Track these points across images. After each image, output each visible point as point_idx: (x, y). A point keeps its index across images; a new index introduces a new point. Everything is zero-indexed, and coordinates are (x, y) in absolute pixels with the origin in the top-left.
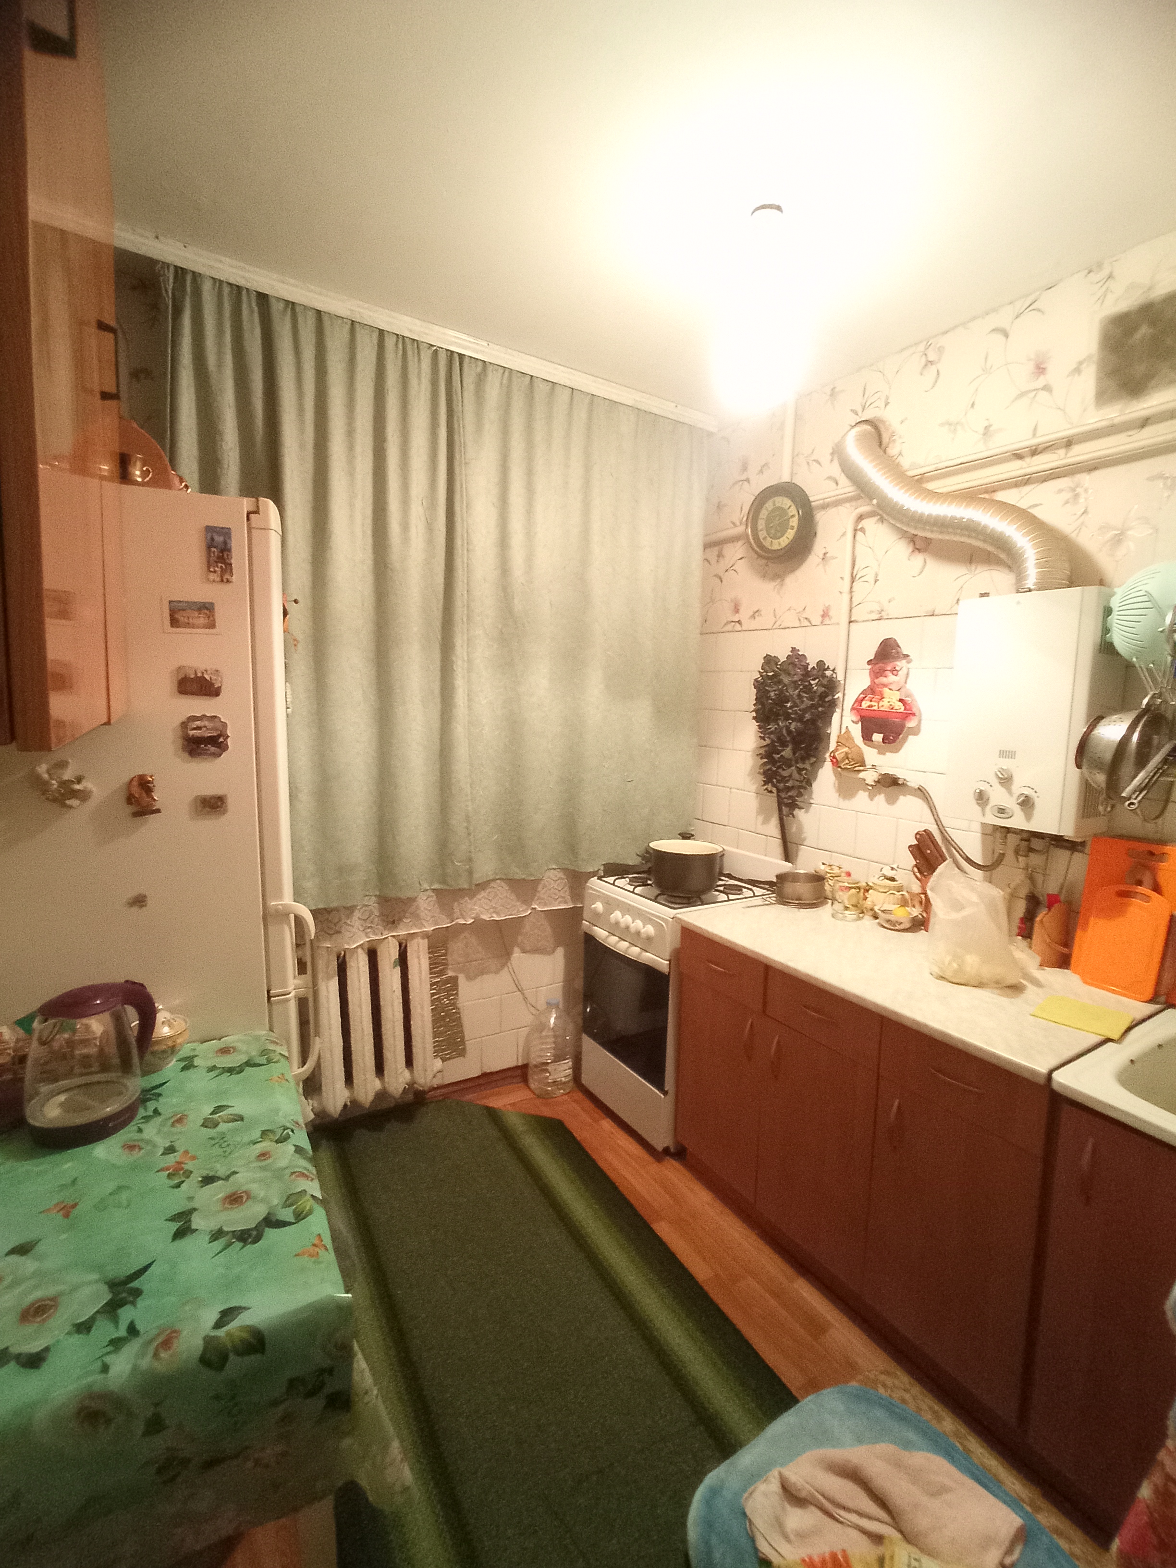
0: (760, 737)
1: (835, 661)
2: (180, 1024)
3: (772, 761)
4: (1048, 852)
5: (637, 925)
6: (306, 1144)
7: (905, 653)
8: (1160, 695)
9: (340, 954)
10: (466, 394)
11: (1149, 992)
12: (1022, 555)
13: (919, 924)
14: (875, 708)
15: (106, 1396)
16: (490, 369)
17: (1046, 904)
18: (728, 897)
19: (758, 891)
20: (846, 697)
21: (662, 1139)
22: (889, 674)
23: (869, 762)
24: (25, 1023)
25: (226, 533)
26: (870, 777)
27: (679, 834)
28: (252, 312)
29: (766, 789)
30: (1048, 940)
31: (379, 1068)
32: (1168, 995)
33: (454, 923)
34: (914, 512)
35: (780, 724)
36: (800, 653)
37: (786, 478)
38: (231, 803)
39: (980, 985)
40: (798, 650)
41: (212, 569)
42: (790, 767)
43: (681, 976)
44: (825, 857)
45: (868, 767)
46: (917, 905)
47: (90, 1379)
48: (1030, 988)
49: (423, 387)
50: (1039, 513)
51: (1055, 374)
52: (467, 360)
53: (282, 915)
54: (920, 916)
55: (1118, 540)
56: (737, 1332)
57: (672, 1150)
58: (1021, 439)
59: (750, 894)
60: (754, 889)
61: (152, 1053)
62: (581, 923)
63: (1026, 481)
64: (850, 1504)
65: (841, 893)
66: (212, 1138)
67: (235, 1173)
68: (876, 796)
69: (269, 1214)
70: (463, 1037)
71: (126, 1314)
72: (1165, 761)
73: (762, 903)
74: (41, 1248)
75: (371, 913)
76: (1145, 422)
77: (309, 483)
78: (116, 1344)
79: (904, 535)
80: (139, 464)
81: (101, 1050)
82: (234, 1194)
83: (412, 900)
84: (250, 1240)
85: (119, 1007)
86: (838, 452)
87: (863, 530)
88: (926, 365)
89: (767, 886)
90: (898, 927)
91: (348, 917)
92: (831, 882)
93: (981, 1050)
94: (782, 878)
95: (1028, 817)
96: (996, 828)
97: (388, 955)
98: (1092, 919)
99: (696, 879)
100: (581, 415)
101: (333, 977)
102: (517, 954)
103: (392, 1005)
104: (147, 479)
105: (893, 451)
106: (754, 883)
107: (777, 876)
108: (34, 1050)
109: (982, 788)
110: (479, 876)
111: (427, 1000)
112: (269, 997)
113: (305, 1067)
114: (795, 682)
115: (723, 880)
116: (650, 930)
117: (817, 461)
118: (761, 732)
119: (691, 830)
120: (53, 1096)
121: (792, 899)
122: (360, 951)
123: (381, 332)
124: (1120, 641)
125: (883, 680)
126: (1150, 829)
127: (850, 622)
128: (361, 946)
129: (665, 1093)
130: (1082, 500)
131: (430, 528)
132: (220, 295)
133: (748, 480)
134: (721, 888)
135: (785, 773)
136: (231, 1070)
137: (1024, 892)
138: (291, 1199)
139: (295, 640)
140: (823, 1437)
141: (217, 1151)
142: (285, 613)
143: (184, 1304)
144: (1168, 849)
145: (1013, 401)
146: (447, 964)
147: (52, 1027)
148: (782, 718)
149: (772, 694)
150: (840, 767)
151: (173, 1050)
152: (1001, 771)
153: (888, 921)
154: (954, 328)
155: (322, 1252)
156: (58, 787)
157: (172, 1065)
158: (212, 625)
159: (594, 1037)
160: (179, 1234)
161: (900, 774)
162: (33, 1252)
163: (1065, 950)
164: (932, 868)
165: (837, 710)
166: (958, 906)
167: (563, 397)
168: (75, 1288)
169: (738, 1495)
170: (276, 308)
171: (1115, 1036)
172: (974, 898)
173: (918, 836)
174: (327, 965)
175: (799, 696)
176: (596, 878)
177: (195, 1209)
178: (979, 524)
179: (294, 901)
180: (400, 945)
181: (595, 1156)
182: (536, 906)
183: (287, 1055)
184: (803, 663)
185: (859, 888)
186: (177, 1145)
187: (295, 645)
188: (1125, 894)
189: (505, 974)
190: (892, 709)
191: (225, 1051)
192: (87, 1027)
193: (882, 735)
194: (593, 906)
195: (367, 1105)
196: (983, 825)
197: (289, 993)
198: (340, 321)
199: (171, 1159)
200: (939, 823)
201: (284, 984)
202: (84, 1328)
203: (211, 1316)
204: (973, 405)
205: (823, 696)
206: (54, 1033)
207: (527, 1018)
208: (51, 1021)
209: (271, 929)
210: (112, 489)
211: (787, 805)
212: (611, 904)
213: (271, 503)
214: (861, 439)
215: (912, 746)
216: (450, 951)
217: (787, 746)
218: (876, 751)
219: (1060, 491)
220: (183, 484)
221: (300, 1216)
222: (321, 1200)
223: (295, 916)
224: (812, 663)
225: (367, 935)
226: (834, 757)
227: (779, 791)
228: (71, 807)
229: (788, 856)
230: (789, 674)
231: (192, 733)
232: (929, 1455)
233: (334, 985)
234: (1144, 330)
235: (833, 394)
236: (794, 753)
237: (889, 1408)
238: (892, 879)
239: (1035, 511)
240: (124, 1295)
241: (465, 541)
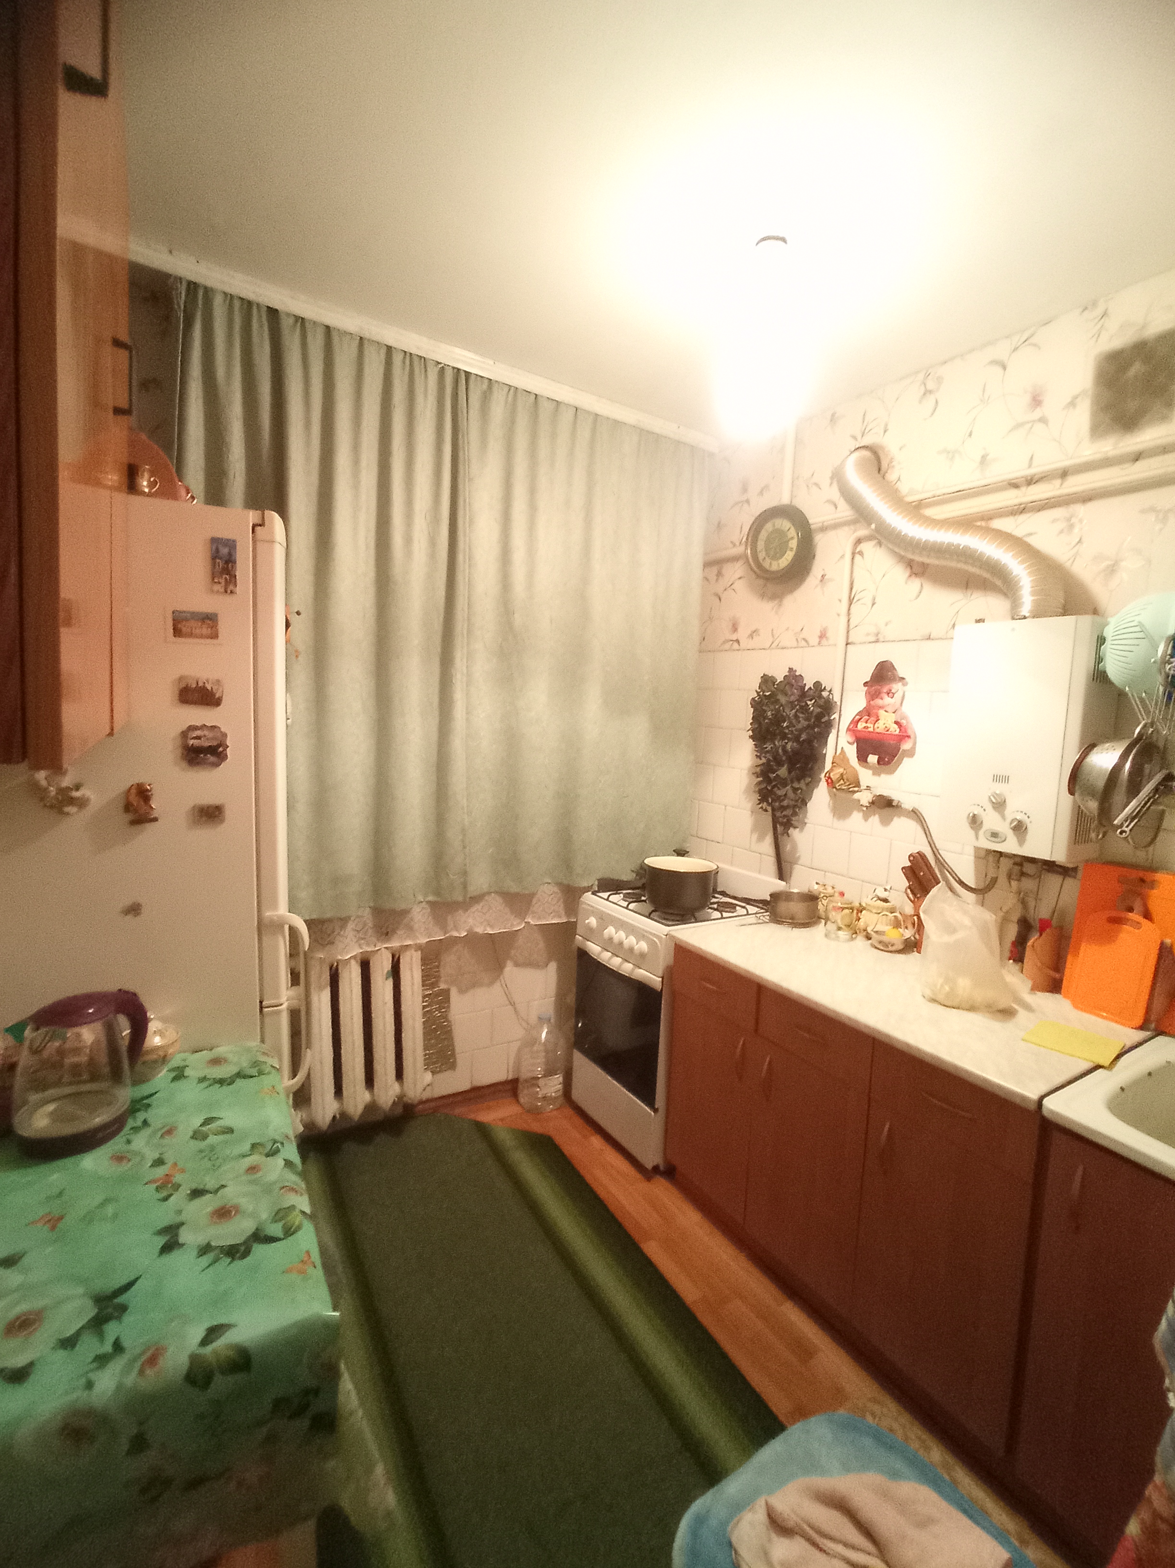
0: (756, 755)
1: (831, 683)
2: (172, 1034)
3: (768, 780)
4: (1040, 877)
5: (630, 941)
6: (296, 1158)
7: (901, 676)
8: (1152, 724)
9: (332, 966)
10: (471, 412)
11: (1139, 1021)
12: (1018, 582)
13: (912, 946)
14: (871, 729)
15: (90, 1412)
16: (495, 387)
17: (1038, 929)
18: (722, 915)
19: (752, 909)
20: (842, 719)
21: (651, 1157)
22: (885, 696)
23: (863, 784)
24: (16, 1030)
25: (231, 545)
26: (865, 798)
27: (674, 851)
28: (261, 326)
29: (762, 808)
30: (1039, 964)
31: (369, 1080)
32: (1158, 1021)
33: (448, 935)
34: (911, 538)
35: (776, 743)
36: (797, 674)
37: (785, 500)
38: (229, 813)
39: (972, 1008)
40: (796, 671)
41: (216, 581)
42: (786, 786)
43: (674, 994)
44: (818, 876)
45: (862, 788)
46: (910, 926)
47: (74, 1396)
48: (1022, 1014)
49: (429, 406)
50: (1032, 541)
51: (1052, 406)
52: (473, 378)
53: (277, 926)
54: (913, 938)
55: (1112, 570)
56: (724, 1356)
57: (662, 1168)
58: (1018, 469)
59: (744, 912)
60: (748, 907)
61: (144, 1063)
62: (575, 938)
63: (1021, 510)
64: (834, 1532)
65: (834, 913)
66: (201, 1151)
67: (223, 1186)
68: (871, 816)
69: (257, 1229)
70: (453, 1050)
71: (112, 1330)
72: (1156, 790)
73: (755, 922)
74: (25, 1261)
75: (365, 924)
76: (1137, 457)
77: (314, 498)
78: (102, 1360)
79: (901, 559)
80: (146, 475)
81: (91, 1059)
82: (223, 1208)
83: (405, 912)
84: (238, 1255)
85: (111, 1016)
86: (838, 477)
87: (861, 553)
88: (925, 394)
89: (761, 905)
90: (890, 948)
91: (343, 927)
92: (825, 902)
93: (971, 1074)
94: (775, 896)
95: (1021, 841)
96: (989, 852)
97: (381, 966)
98: (1083, 944)
99: (690, 897)
100: (584, 433)
101: (325, 988)
102: (509, 969)
103: (384, 1018)
104: (155, 489)
105: (892, 476)
106: (748, 901)
107: (771, 895)
108: (24, 1059)
109: (976, 813)
110: (473, 890)
111: (419, 1012)
112: (261, 1008)
113: (296, 1079)
114: (792, 703)
115: (717, 898)
116: (643, 946)
117: (816, 484)
118: (757, 751)
119: (687, 846)
120: (42, 1106)
121: (785, 919)
122: (353, 962)
123: (389, 349)
124: (1114, 669)
125: (879, 702)
126: (1140, 856)
127: (847, 644)
128: (354, 957)
129: (656, 1111)
130: (1076, 530)
131: (433, 542)
132: (231, 307)
133: (748, 501)
134: (715, 906)
135: (780, 792)
136: (221, 1082)
137: (1015, 917)
138: (281, 1214)
139: (296, 651)
140: (811, 1466)
141: (207, 1164)
142: (288, 625)
143: (172, 1320)
144: (1159, 876)
145: (1010, 431)
146: (439, 977)
147: (43, 1036)
148: (779, 737)
149: (769, 713)
150: (836, 788)
151: (164, 1059)
152: (995, 795)
153: (880, 942)
154: (952, 359)
155: (310, 1270)
156: (57, 794)
157: (163, 1076)
158: (215, 636)
159: (587, 1053)
160: (167, 1249)
161: (895, 796)
162: (20, 1264)
163: (1057, 976)
164: (925, 891)
165: (833, 730)
166: (950, 929)
167: (567, 417)
168: (59, 1303)
169: (724, 1524)
170: (286, 323)
171: (1107, 1064)
172: (967, 921)
173: (912, 858)
174: (320, 976)
175: (796, 716)
176: (590, 893)
177: (182, 1224)
178: (976, 551)
179: (289, 912)
180: (393, 956)
181: (583, 1172)
182: (530, 921)
183: (278, 1067)
184: (800, 684)
185: (852, 909)
186: (166, 1157)
187: (297, 656)
188: (1117, 921)
189: (497, 989)
190: (888, 731)
191: (216, 1062)
192: (78, 1035)
193: (877, 757)
194: (587, 921)
195: (356, 1118)
196: (977, 849)
197: (281, 1005)
198: (348, 337)
199: (160, 1172)
200: (933, 845)
201: (277, 995)
202: (68, 1343)
203: (197, 1333)
204: (970, 435)
205: (819, 717)
206: (46, 1041)
207: (518, 1032)
208: (43, 1030)
209: (264, 938)
210: (121, 498)
211: (782, 824)
212: (605, 919)
213: (276, 516)
214: (861, 465)
215: (906, 767)
216: (442, 963)
217: (783, 766)
218: (871, 772)
219: (1055, 521)
220: (189, 495)
221: (289, 1232)
222: (309, 1216)
223: (290, 926)
224: (809, 683)
225: (360, 946)
226: (829, 778)
227: (773, 810)
228: (68, 814)
229: (782, 874)
230: (786, 695)
231: (191, 742)
232: (917, 1486)
233: (325, 996)
234: (1136, 369)
235: (833, 419)
236: (790, 772)
237: (878, 1437)
238: (886, 900)
239: (1031, 540)
240: (110, 1310)
241: (467, 557)
